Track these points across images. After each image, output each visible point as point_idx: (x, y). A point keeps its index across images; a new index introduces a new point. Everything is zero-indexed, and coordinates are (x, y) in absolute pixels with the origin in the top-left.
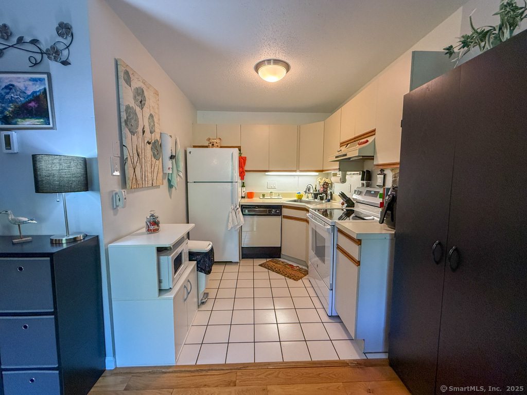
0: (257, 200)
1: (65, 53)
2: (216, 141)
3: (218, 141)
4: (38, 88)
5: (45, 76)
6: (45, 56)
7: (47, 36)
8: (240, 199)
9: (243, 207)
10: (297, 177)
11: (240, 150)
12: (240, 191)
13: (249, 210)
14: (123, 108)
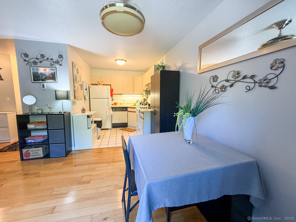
0: (118, 106)
1: (61, 62)
2: (101, 82)
3: (102, 82)
4: (53, 72)
5: (55, 68)
6: (55, 63)
7: (55, 58)
8: (111, 105)
9: (112, 108)
10: (134, 97)
11: (111, 86)
12: (111, 102)
13: (115, 109)
14: (74, 76)
